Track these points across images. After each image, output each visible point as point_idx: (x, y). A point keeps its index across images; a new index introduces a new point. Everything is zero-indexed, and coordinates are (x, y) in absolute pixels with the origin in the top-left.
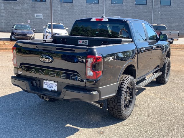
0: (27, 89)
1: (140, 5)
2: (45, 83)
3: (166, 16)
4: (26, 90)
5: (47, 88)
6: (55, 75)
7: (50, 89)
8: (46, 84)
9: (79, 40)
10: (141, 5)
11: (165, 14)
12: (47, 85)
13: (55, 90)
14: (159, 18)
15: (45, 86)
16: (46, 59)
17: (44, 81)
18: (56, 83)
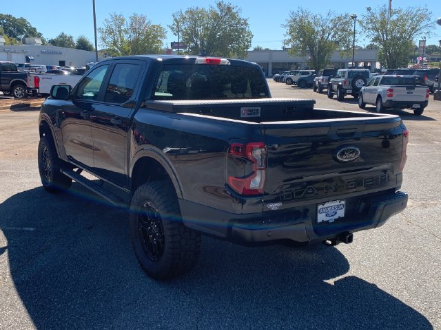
9: (242, 109)
18: (343, 202)
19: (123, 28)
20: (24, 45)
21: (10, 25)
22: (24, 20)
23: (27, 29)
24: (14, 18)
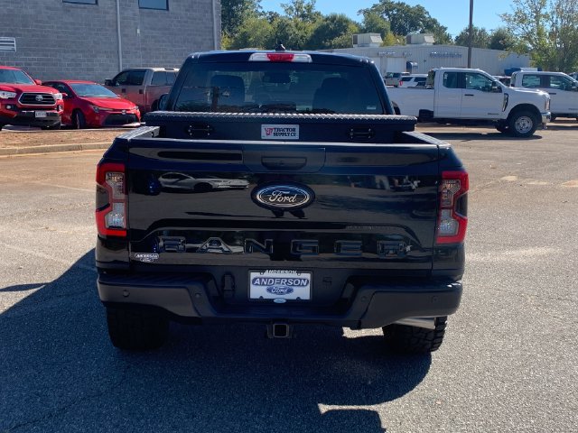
0: (196, 311)
1: (79, 5)
2: (258, 282)
3: (159, 41)
4: (195, 315)
5: (267, 296)
6: (314, 249)
7: (280, 298)
8: (263, 285)
9: (264, 127)
10: (82, 6)
11: (153, 37)
12: (266, 287)
13: (302, 298)
14: (138, 49)
15: (257, 292)
16: (287, 195)
17: (253, 275)
18: (307, 276)
19: (543, 11)
20: (408, 45)
21: (401, 17)
22: (420, 9)
23: (423, 22)
24: (408, 6)
